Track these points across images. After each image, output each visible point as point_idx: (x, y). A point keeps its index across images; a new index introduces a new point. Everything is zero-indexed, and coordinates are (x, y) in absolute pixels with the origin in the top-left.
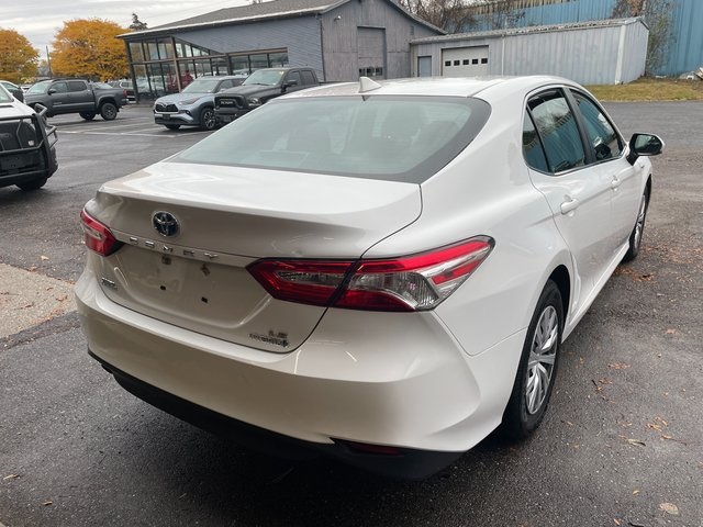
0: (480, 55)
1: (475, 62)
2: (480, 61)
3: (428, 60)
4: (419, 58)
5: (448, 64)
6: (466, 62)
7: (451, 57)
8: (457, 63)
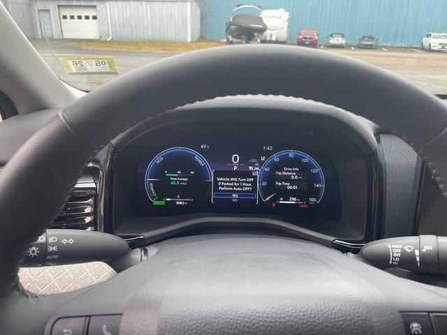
0: (91, 13)
1: (87, 18)
2: (91, 18)
3: (47, 14)
4: (39, 11)
5: (65, 17)
6: (80, 17)
7: (68, 13)
8: (72, 17)
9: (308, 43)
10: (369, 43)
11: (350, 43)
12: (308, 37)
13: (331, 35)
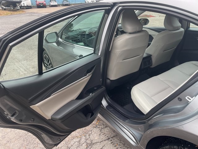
9: (41, 5)
10: (66, 3)
11: (59, 4)
12: (41, 3)
13: (50, 1)
